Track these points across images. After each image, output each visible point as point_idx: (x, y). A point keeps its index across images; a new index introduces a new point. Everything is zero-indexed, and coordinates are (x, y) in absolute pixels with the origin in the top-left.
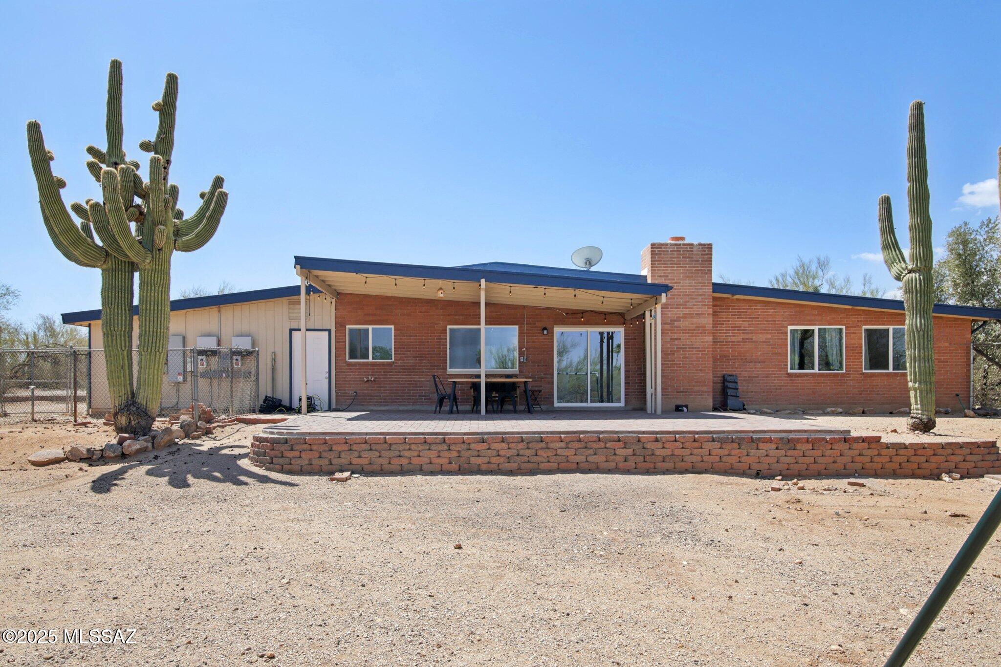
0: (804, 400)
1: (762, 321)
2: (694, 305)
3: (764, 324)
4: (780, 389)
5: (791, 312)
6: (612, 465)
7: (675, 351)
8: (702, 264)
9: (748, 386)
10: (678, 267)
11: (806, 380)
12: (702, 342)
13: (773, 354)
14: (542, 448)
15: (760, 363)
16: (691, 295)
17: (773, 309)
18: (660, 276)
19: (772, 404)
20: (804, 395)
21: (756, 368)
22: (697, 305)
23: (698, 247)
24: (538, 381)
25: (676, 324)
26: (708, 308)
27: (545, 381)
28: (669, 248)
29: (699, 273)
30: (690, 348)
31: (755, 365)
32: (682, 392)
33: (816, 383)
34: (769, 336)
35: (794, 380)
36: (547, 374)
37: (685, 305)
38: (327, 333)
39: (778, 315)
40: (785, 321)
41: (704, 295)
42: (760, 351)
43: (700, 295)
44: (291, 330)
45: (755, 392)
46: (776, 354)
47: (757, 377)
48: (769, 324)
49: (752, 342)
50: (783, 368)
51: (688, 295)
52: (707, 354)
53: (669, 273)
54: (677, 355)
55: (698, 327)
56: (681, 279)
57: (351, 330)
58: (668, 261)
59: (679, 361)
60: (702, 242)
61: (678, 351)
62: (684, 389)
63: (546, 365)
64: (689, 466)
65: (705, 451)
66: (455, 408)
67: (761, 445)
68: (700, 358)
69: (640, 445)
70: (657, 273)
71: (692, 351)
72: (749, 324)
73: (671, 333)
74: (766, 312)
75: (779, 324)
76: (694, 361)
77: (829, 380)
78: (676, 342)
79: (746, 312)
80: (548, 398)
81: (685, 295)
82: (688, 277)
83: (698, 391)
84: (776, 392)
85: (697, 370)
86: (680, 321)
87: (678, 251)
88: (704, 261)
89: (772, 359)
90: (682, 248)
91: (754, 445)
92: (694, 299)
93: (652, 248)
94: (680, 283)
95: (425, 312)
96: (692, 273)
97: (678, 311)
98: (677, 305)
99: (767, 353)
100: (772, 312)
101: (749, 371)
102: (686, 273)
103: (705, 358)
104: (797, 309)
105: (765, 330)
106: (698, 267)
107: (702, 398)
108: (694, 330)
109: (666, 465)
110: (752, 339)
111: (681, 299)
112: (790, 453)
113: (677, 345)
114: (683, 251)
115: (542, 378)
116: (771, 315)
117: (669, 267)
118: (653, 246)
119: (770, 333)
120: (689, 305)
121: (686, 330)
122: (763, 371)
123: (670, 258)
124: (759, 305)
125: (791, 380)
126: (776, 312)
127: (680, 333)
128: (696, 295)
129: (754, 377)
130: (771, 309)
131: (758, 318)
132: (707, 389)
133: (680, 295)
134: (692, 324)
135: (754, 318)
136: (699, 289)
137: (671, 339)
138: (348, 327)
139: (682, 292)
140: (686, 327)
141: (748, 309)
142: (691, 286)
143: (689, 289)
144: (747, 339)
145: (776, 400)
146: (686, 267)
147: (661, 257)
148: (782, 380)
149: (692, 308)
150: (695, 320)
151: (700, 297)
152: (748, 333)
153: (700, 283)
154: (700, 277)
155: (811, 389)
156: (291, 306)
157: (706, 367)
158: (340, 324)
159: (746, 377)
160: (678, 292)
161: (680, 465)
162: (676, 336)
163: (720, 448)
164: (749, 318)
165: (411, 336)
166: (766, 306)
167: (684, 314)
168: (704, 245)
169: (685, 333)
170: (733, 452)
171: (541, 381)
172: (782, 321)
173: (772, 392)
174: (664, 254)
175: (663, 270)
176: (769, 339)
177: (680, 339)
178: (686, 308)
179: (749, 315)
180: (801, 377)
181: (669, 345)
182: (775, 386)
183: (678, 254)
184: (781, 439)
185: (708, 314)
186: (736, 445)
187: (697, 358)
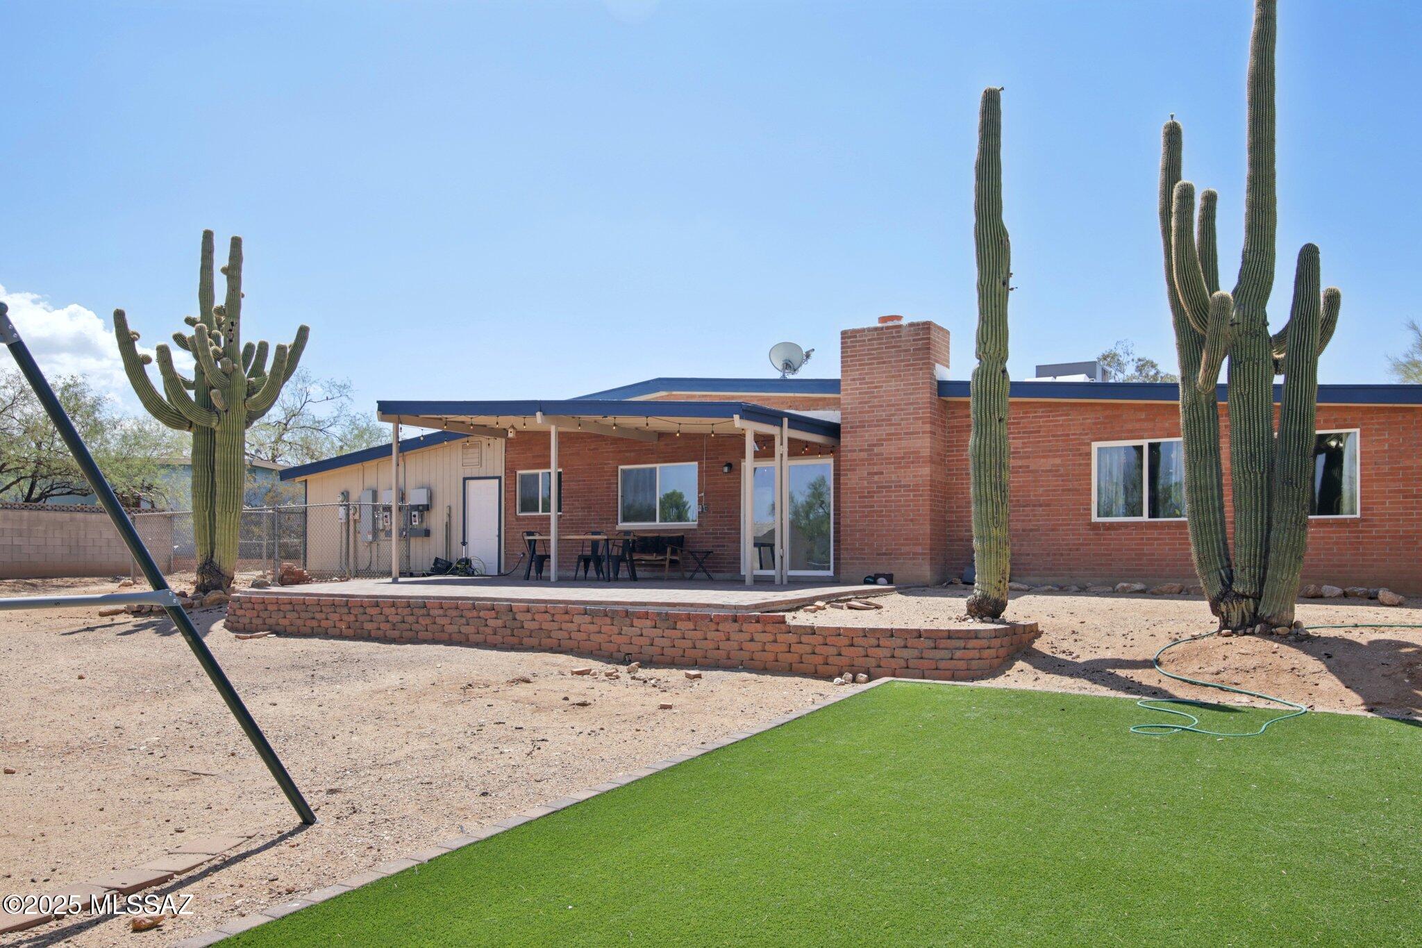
0: (1122, 570)
1: (1044, 437)
2: (902, 419)
3: (1050, 441)
4: (1077, 550)
5: (1096, 418)
6: (480, 638)
7: (874, 492)
8: (914, 355)
9: (1022, 545)
10: (879, 363)
11: (1123, 534)
12: (915, 476)
13: (1063, 490)
14: (423, 615)
15: (1041, 506)
16: (898, 405)
17: (1066, 415)
18: (854, 380)
19: (1062, 575)
20: (1120, 560)
21: (1034, 515)
22: (907, 419)
23: (908, 329)
24: (721, 538)
25: (876, 450)
26: (923, 423)
27: (729, 538)
28: (866, 336)
29: (909, 370)
30: (896, 487)
31: (1032, 510)
32: (885, 554)
33: (1142, 539)
34: (1058, 461)
35: (1102, 535)
36: (731, 529)
37: (890, 420)
38: (497, 481)
39: (1074, 425)
40: (1087, 434)
41: (918, 403)
42: (1042, 486)
43: (912, 404)
44: (465, 479)
45: (1034, 555)
46: (1069, 490)
47: (1037, 530)
48: (1057, 441)
49: (1028, 472)
50: (1082, 515)
51: (893, 405)
52: (921, 496)
53: (866, 374)
54: (877, 497)
55: (907, 453)
56: (884, 382)
57: (523, 476)
58: (865, 355)
59: (880, 506)
60: (915, 320)
61: (879, 492)
62: (887, 550)
63: (731, 517)
64: (553, 642)
65: (573, 627)
66: (533, 573)
67: (636, 622)
68: (912, 501)
69: (510, 616)
70: (850, 375)
71: (900, 491)
72: (1023, 443)
73: (869, 464)
74: (1052, 421)
75: (1075, 439)
76: (902, 506)
77: (1168, 534)
78: (876, 478)
79: (1019, 423)
80: (733, 563)
81: (889, 406)
82: (893, 377)
83: (908, 553)
84: (1069, 555)
85: (906, 520)
86: (882, 445)
87: (879, 339)
88: (919, 349)
89: (1062, 500)
90: (884, 334)
91: (628, 621)
92: (902, 410)
93: (842, 338)
94: (881, 387)
95: (594, 449)
96: (899, 371)
97: (878, 430)
98: (877, 421)
99: (1054, 490)
100: (1064, 421)
101: (1023, 521)
102: (890, 372)
103: (918, 500)
104: (1108, 412)
105: (1050, 451)
106: (909, 360)
107: (914, 564)
108: (903, 458)
109: (534, 641)
110: (1028, 467)
111: (884, 411)
112: (668, 633)
113: (876, 482)
114: (887, 338)
115: (726, 534)
116: (1062, 425)
117: (867, 364)
118: (845, 335)
119: (1060, 456)
120: (895, 419)
121: (891, 459)
122: (1048, 520)
123: (868, 350)
124: (1041, 410)
125: (1097, 534)
126: (1071, 420)
127: (882, 464)
128: (906, 404)
129: (1031, 530)
130: (1061, 415)
131: (1039, 432)
132: (923, 549)
133: (882, 406)
134: (899, 449)
135: (1032, 432)
136: (911, 394)
137: (868, 474)
138: (519, 472)
139: (884, 401)
140: (891, 454)
141: (1022, 418)
142: (898, 390)
143: (895, 395)
144: (1020, 467)
145: (1070, 569)
146: (890, 362)
147: (855, 351)
148: (1079, 534)
149: (900, 424)
150: (904, 443)
151: (912, 407)
152: (1020, 458)
153: (912, 384)
154: (912, 375)
155: (1132, 550)
156: (465, 450)
157: (920, 515)
158: (510, 469)
159: (1017, 530)
160: (879, 402)
161: (546, 642)
162: (876, 469)
163: (590, 623)
164: (1024, 433)
165: (580, 481)
166: (1051, 412)
167: (887, 434)
168: (918, 324)
169: (890, 463)
170: (604, 629)
171: (724, 538)
172: (1081, 434)
173: (1062, 555)
174: (860, 346)
175: (858, 370)
176: (1058, 465)
177: (882, 473)
178: (891, 425)
179: (1022, 428)
180: (1116, 529)
181: (865, 482)
182: (1066, 545)
183: (880, 344)
184: (659, 614)
185: (924, 432)
186: (608, 621)
187: (906, 501)
